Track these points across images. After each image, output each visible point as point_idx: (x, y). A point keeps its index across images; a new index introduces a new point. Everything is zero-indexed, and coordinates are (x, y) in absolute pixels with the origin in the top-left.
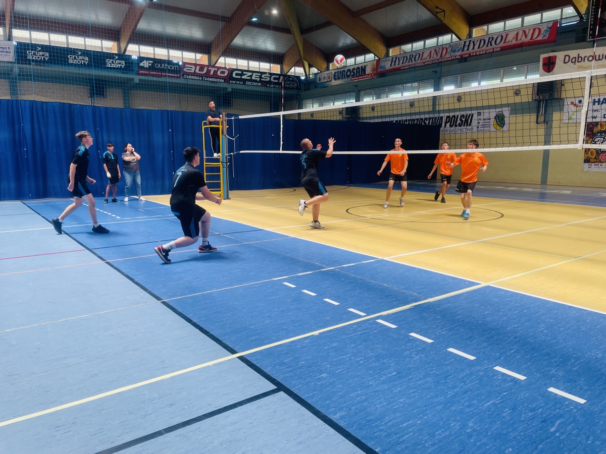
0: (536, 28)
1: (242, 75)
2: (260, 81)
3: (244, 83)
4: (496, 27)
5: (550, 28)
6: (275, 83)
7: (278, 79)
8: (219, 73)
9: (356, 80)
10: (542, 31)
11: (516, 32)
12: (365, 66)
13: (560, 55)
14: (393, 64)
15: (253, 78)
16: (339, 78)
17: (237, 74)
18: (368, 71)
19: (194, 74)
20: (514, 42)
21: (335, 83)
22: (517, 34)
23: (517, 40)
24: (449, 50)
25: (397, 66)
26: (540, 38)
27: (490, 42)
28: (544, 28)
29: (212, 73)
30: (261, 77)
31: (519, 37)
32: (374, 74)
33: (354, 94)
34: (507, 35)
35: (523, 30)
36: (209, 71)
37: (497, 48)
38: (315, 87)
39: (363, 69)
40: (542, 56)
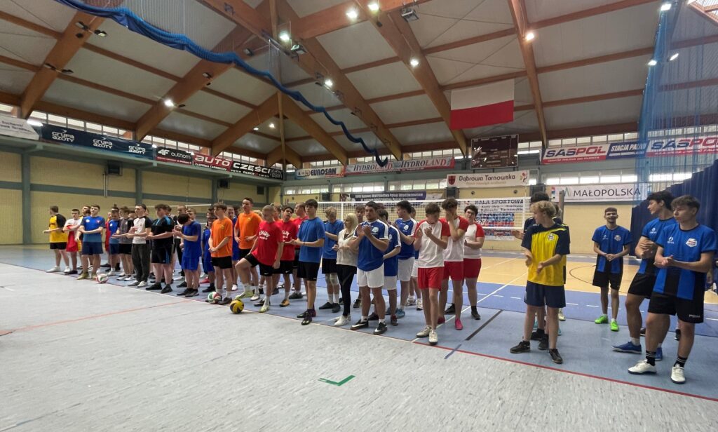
0: (443, 159)
1: (240, 166)
2: (254, 172)
3: (242, 172)
4: (417, 155)
5: (451, 160)
6: (263, 174)
7: (267, 171)
8: (223, 164)
9: (328, 177)
10: (447, 161)
11: (433, 160)
12: (335, 169)
13: (457, 176)
14: (356, 169)
15: (249, 169)
16: (315, 175)
17: (236, 165)
18: (338, 171)
19: (204, 163)
20: (432, 166)
21: (311, 177)
24: (393, 165)
25: (358, 171)
27: (418, 164)
28: (448, 160)
29: (217, 163)
30: (254, 169)
31: (434, 163)
32: (342, 174)
33: (327, 186)
34: (427, 161)
35: (437, 159)
36: (215, 161)
37: (422, 168)
38: (296, 179)
39: (334, 171)
40: (448, 176)
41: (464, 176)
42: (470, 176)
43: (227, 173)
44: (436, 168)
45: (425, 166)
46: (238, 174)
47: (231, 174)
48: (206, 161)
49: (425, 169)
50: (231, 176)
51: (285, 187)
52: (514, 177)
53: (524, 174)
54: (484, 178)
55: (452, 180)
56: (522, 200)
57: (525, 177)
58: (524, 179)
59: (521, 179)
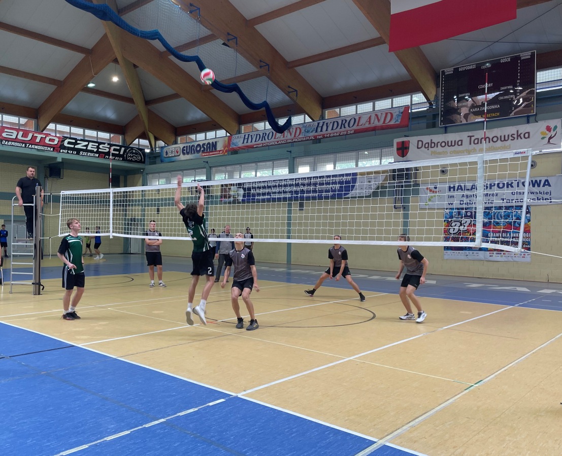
0: (388, 113)
1: (75, 144)
2: (97, 152)
3: (78, 153)
4: (348, 111)
5: (402, 113)
6: (114, 155)
7: (119, 150)
8: (47, 141)
9: (206, 156)
10: (394, 115)
11: (369, 116)
12: (216, 142)
13: (413, 141)
14: (246, 141)
15: (89, 148)
16: (188, 153)
17: (69, 143)
18: (220, 147)
19: (16, 140)
20: (367, 125)
21: (182, 157)
22: (370, 118)
23: (370, 123)
24: (303, 131)
25: (249, 143)
26: (392, 123)
27: (343, 125)
28: (395, 113)
29: (38, 140)
30: (98, 147)
31: (372, 121)
32: (226, 151)
33: (205, 170)
34: (360, 118)
35: (376, 114)
36: (34, 138)
37: (350, 130)
38: (162, 161)
39: (214, 145)
40: (396, 141)
41: (426, 139)
42: (438, 138)
43: (54, 154)
44: (374, 129)
45: (355, 127)
46: (73, 157)
47: (60, 156)
48: (20, 137)
49: (356, 132)
50: (59, 160)
51: (147, 174)
52: (527, 135)
53: (549, 129)
54: (466, 141)
55: (403, 150)
56: (547, 181)
57: (553, 133)
58: (550, 138)
59: (543, 138)
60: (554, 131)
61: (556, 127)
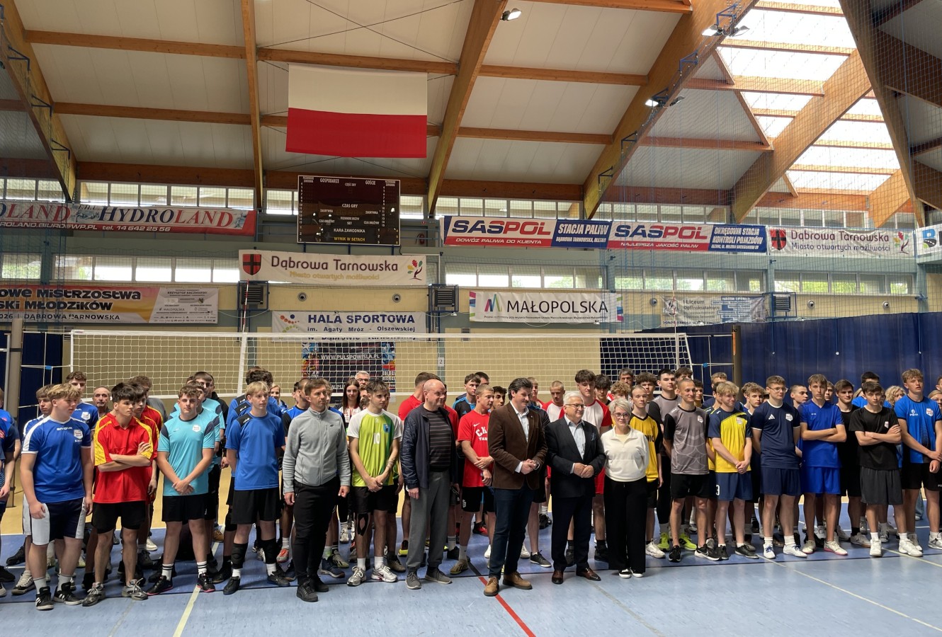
0: (225, 212)
5: (245, 217)
10: (235, 218)
11: (196, 211)
13: (266, 256)
22: (197, 214)
26: (232, 227)
27: (152, 217)
28: (236, 215)
34: (180, 212)
35: (206, 211)
37: (164, 226)
40: (242, 253)
42: (298, 257)
45: (172, 223)
49: (174, 230)
53: (415, 263)
54: (332, 265)
55: (252, 265)
56: (411, 316)
57: (419, 269)
58: (416, 273)
59: (410, 272)
60: (420, 266)
61: (421, 263)
